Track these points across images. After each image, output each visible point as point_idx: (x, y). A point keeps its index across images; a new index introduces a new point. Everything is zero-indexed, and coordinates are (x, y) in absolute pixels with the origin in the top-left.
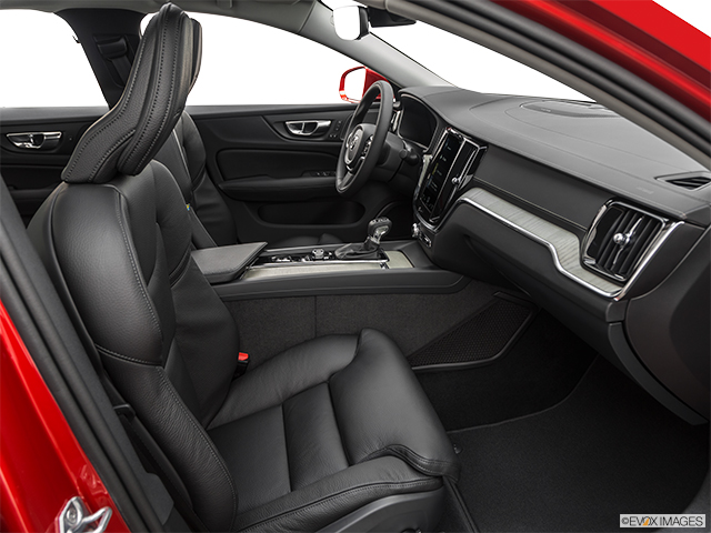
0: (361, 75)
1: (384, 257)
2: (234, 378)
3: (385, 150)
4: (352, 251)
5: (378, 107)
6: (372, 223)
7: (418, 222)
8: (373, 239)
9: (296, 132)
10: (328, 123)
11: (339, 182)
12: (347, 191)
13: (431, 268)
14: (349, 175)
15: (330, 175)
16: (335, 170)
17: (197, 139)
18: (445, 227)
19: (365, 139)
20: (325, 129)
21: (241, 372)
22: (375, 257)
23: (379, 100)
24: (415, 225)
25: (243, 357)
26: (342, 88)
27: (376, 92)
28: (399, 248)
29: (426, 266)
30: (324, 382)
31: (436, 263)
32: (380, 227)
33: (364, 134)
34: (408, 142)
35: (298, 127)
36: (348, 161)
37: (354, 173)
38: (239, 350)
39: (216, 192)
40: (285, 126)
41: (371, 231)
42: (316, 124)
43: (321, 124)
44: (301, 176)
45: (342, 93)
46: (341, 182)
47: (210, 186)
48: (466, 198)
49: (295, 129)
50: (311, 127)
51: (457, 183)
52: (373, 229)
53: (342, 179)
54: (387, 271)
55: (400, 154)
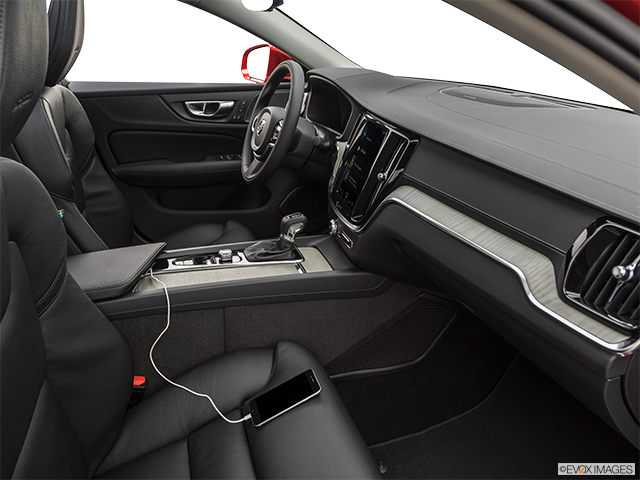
0: (265, 53)
1: (298, 256)
2: (130, 407)
3: (296, 136)
4: (263, 251)
5: (288, 87)
6: (286, 219)
7: (335, 217)
8: (287, 238)
9: (197, 113)
10: (231, 104)
11: (245, 169)
12: (255, 181)
13: (352, 270)
14: (256, 162)
15: (234, 159)
16: (241, 153)
17: (83, 120)
18: (370, 228)
19: (274, 123)
20: (228, 110)
21: (137, 400)
22: (289, 256)
23: (289, 81)
24: (332, 221)
25: (139, 381)
26: (244, 66)
27: (285, 72)
28: (314, 243)
29: (346, 267)
30: (236, 409)
31: (356, 265)
32: (294, 223)
33: (273, 119)
34: (319, 127)
35: (199, 107)
36: (255, 147)
37: (262, 160)
38: (134, 373)
39: (108, 179)
40: (185, 106)
41: (285, 229)
42: (218, 104)
43: (223, 104)
44: (203, 160)
45: (245, 72)
46: (249, 170)
47: (101, 172)
48: (395, 197)
49: (195, 110)
50: (213, 107)
51: (383, 179)
52: (287, 226)
53: (248, 165)
54: (305, 276)
55: (313, 141)
